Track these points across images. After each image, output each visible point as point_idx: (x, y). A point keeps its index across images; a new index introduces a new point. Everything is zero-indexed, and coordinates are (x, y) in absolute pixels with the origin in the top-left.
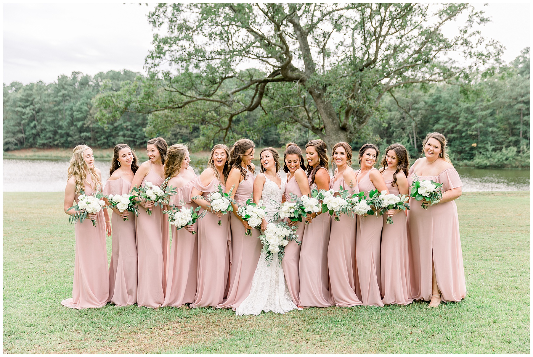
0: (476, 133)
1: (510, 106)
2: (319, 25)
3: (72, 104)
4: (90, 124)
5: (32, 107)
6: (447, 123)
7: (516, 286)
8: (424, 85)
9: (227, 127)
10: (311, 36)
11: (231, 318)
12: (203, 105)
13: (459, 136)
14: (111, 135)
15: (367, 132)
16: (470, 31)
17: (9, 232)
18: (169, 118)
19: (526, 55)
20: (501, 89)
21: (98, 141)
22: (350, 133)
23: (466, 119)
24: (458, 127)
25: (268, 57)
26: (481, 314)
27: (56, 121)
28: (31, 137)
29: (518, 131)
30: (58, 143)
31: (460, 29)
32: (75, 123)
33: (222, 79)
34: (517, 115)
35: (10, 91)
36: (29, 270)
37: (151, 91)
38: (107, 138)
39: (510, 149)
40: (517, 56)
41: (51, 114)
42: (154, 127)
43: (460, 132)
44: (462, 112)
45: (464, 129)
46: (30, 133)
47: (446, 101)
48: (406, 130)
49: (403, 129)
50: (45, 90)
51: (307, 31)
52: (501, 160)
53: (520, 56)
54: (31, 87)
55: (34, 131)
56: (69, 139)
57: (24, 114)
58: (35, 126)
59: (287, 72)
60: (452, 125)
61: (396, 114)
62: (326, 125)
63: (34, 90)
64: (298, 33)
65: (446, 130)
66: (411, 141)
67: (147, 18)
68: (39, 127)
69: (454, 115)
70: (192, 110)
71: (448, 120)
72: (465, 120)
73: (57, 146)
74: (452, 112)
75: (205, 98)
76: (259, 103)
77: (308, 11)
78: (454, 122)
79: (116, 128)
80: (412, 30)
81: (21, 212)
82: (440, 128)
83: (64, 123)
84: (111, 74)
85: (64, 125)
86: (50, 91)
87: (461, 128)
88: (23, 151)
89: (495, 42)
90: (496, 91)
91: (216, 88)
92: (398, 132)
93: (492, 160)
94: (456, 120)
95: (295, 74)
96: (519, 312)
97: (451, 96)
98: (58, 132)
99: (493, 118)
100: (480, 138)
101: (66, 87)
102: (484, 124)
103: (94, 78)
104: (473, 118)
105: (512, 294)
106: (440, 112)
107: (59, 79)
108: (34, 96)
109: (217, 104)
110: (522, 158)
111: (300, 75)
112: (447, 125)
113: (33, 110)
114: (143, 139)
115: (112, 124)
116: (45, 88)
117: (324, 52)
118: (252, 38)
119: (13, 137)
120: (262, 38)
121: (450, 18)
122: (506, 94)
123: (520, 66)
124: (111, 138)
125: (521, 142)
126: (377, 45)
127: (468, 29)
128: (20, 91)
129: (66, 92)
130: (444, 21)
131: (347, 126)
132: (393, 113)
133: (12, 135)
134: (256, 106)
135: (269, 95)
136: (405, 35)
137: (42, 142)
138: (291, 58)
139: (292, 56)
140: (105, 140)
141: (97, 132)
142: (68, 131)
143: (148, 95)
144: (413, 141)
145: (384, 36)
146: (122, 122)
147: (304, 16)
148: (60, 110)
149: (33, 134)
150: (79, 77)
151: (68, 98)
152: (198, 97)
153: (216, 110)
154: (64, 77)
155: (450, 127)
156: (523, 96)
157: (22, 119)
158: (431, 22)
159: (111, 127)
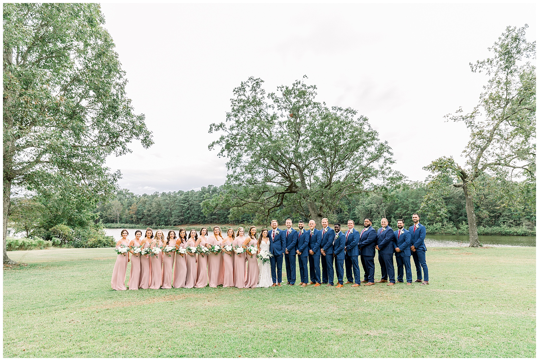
5: (188, 203)
8: (367, 193)
9: (268, 215)
12: (254, 204)
13: (409, 217)
28: (187, 219)
33: (263, 192)
37: (227, 198)
39: (438, 224)
45: (412, 213)
46: (186, 216)
47: (401, 199)
48: (380, 214)
49: (379, 213)
50: (195, 195)
51: (303, 169)
52: (433, 230)
54: (188, 193)
55: (188, 215)
57: (184, 207)
58: (189, 213)
59: (292, 189)
60: (405, 211)
61: (375, 206)
62: (311, 214)
63: (189, 195)
64: (298, 170)
67: (226, 165)
68: (191, 213)
71: (403, 208)
73: (199, 223)
74: (405, 204)
75: (254, 201)
76: (281, 203)
78: (406, 209)
80: (355, 167)
86: (197, 195)
91: (260, 196)
95: (296, 189)
97: (404, 196)
101: (205, 193)
107: (202, 189)
108: (189, 198)
110: (444, 228)
111: (299, 190)
114: (242, 219)
115: (227, 212)
116: (195, 193)
119: (178, 218)
128: (183, 195)
131: (322, 214)
132: (373, 204)
134: (280, 205)
135: (287, 199)
140: (224, 220)
141: (220, 216)
143: (227, 201)
149: (188, 217)
150: (212, 188)
152: (250, 202)
154: (204, 188)
155: (404, 212)
157: (183, 209)
158: (364, 163)
159: (227, 213)
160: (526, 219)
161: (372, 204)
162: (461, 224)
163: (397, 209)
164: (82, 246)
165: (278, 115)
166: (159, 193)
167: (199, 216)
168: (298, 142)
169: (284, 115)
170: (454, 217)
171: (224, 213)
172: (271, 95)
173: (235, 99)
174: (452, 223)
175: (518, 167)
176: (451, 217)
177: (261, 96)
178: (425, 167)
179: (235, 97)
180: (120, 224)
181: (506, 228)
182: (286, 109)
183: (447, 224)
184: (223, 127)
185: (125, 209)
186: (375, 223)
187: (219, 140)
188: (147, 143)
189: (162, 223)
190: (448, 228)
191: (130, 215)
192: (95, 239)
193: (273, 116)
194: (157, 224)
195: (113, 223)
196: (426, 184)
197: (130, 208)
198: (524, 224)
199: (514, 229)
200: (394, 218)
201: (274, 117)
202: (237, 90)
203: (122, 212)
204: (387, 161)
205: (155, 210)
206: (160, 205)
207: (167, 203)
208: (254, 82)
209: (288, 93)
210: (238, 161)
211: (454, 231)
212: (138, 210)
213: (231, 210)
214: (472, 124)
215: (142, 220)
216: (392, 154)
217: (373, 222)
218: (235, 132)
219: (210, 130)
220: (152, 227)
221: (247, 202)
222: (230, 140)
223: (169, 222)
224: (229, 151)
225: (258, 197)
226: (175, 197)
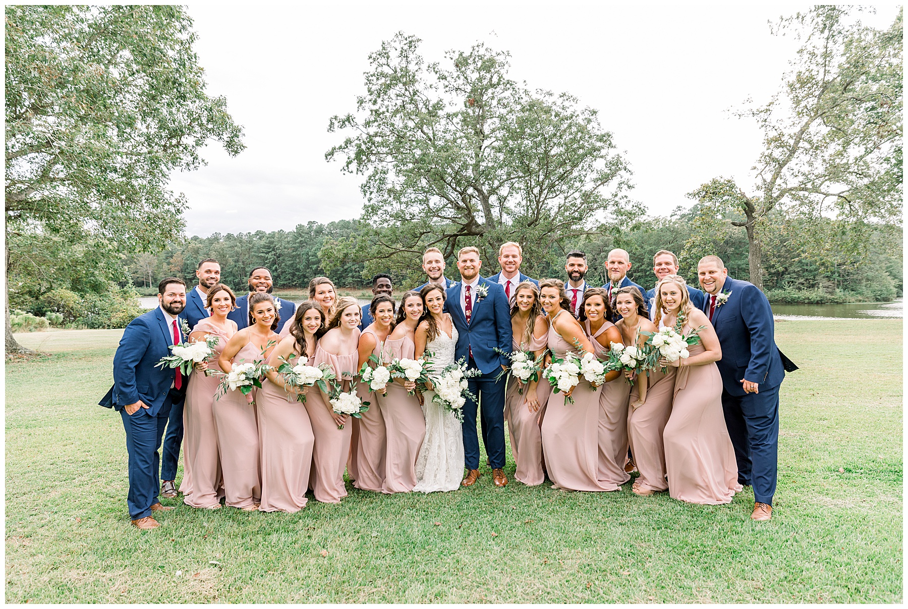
2: (498, 191)
3: (308, 250)
5: (273, 253)
12: (406, 254)
16: (620, 195)
18: (380, 265)
24: (643, 267)
27: (295, 265)
30: (296, 284)
31: (612, 193)
32: (310, 266)
33: (422, 234)
35: (254, 239)
37: (363, 244)
41: (290, 259)
43: (646, 271)
45: (648, 269)
48: (597, 270)
49: (595, 269)
50: (285, 238)
51: (488, 195)
54: (273, 235)
57: (267, 259)
58: (276, 270)
59: (471, 228)
60: (638, 264)
63: (275, 238)
64: (481, 197)
66: (603, 279)
67: (360, 188)
68: (279, 270)
70: (400, 259)
73: (295, 287)
75: (407, 249)
76: (452, 253)
77: (490, 179)
78: (639, 262)
80: (574, 193)
83: (301, 267)
86: (289, 239)
90: (676, 235)
91: (416, 241)
95: (477, 229)
98: (296, 274)
101: (303, 234)
103: (327, 227)
107: (297, 228)
108: (275, 243)
111: (481, 230)
113: (274, 255)
115: (343, 267)
116: (285, 236)
118: (444, 201)
121: (602, 184)
128: (264, 239)
129: (303, 239)
134: (449, 255)
138: (473, 217)
139: (475, 214)
140: (337, 281)
143: (362, 249)
144: (604, 280)
145: (543, 202)
147: (486, 184)
148: (298, 255)
150: (315, 227)
151: (304, 244)
152: (401, 250)
154: (301, 226)
158: (588, 186)
159: (342, 269)
160: (824, 277)
164: (101, 326)
165: (445, 102)
166: (222, 235)
167: (294, 275)
169: (456, 103)
171: (338, 270)
172: (433, 68)
173: (372, 73)
175: (832, 195)
177: (417, 67)
178: (688, 193)
179: (372, 69)
180: (154, 288)
181: (793, 292)
182: (459, 92)
184: (352, 122)
185: (161, 263)
187: (343, 145)
188: (233, 147)
191: (172, 273)
192: (123, 314)
193: (438, 103)
195: (141, 286)
196: (673, 221)
197: (171, 260)
198: (821, 284)
199: (805, 294)
201: (438, 106)
202: (374, 56)
203: (156, 268)
207: (237, 253)
208: (405, 42)
209: (461, 63)
210: (382, 181)
212: (185, 264)
213: (366, 263)
214: (767, 123)
215: (193, 281)
218: (372, 130)
219: (330, 127)
221: (397, 251)
222: (362, 144)
223: (242, 285)
224: (359, 164)
225: (414, 242)
226: (250, 242)
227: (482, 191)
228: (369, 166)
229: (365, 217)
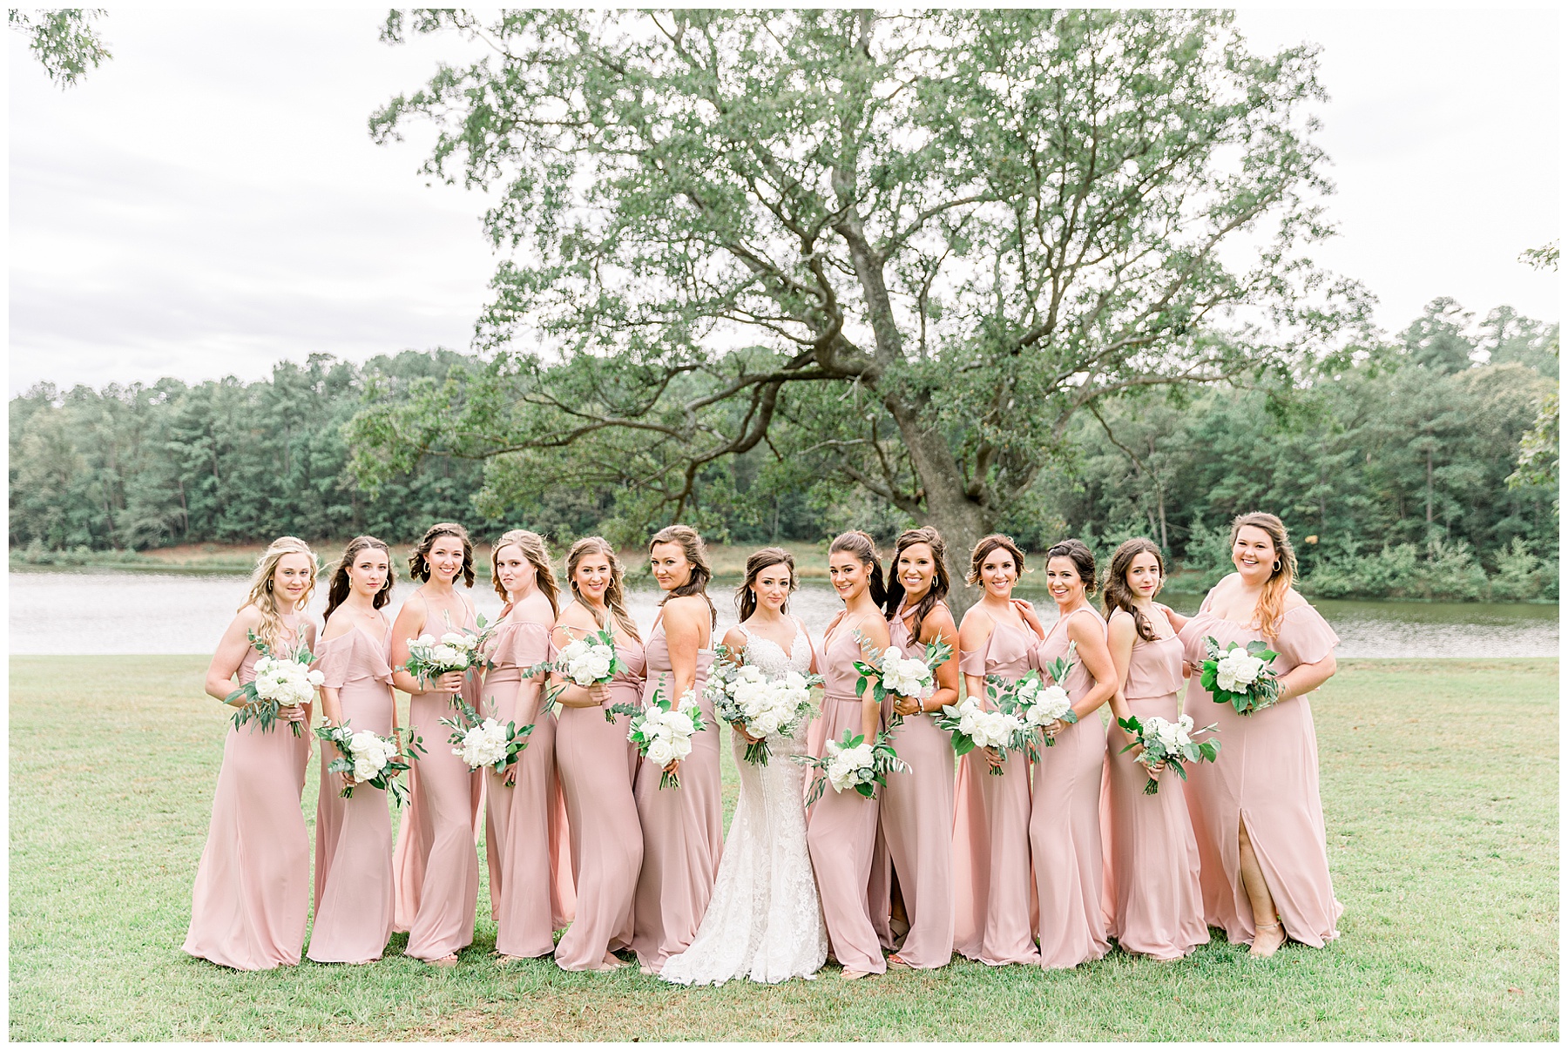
0: (1315, 508)
1: (1401, 444)
2: (912, 240)
3: (307, 434)
4: (351, 484)
5: (207, 440)
6: (1243, 484)
7: (1385, 915)
8: (1178, 388)
9: (680, 493)
10: (894, 267)
11: (625, 1001)
12: (621, 438)
14: (404, 512)
15: (1033, 508)
16: (1288, 257)
17: (101, 761)
18: (536, 470)
19: (1436, 316)
20: (1377, 401)
21: (370, 526)
22: (991, 508)
23: (1290, 474)
24: (1271, 495)
25: (782, 319)
26: (1286, 994)
27: (267, 477)
28: (202, 516)
29: (1421, 505)
30: (270, 531)
31: (1263, 253)
32: (313, 482)
33: (671, 373)
34: (1419, 464)
35: (153, 401)
36: (124, 865)
37: (489, 402)
38: (391, 519)
39: (1402, 551)
40: (1416, 317)
41: (254, 459)
42: (498, 492)
44: (1281, 458)
45: (1286, 500)
46: (201, 505)
47: (1240, 431)
48: (1139, 503)
49: (1134, 499)
50: (241, 400)
51: (881, 255)
52: (1379, 578)
53: (1424, 319)
54: (206, 392)
55: (210, 501)
56: (298, 520)
57: (187, 458)
58: (213, 489)
59: (831, 356)
60: (1255, 488)
61: (1114, 461)
62: (929, 489)
63: (214, 400)
64: (860, 259)
65: (1240, 502)
66: (1154, 529)
67: (482, 223)
68: (222, 491)
69: (1261, 465)
70: (596, 451)
71: (1246, 476)
72: (1287, 477)
74: (1255, 455)
75: (626, 420)
76: (762, 433)
77: (886, 203)
78: (1259, 481)
79: (414, 494)
80: (1145, 252)
81: (148, 706)
82: (1227, 497)
83: (286, 482)
84: (407, 360)
85: (285, 486)
86: (253, 402)
87: (1277, 498)
88: (181, 549)
89: (1350, 283)
90: (1364, 405)
91: (653, 397)
92: (1120, 507)
93: (1358, 577)
94: (1264, 477)
95: (851, 360)
96: (1388, 990)
97: (1251, 418)
98: (270, 504)
99: (1357, 472)
100: (1326, 523)
101: (293, 390)
102: (1334, 486)
103: (364, 370)
104: (1308, 471)
105: (1374, 938)
106: (1225, 457)
107: (275, 372)
108: (213, 414)
109: (657, 436)
110: (1430, 571)
111: (863, 365)
112: (1242, 489)
113: (210, 447)
115: (407, 485)
116: (242, 394)
117: (925, 307)
118: (744, 271)
119: (157, 516)
120: (769, 271)
121: (1238, 223)
122: (1392, 413)
123: (1424, 343)
124: (404, 518)
125: (1429, 533)
126: (1055, 290)
127: (1283, 252)
128: (180, 401)
129: (292, 404)
130: (1223, 232)
131: (981, 491)
132: (1108, 458)
133: (157, 511)
134: (754, 441)
135: (790, 412)
136: (1126, 264)
137: (229, 527)
138: (839, 321)
139: (842, 317)
142: (296, 501)
143: (483, 414)
144: (1159, 530)
145: (1073, 268)
146: (431, 479)
147: (875, 217)
148: (277, 449)
149: (207, 507)
150: (327, 368)
151: (296, 418)
152: (607, 419)
153: (654, 449)
154: (288, 367)
155: (1249, 494)
156: (1430, 418)
157: (183, 471)
158: (1192, 234)
159: (404, 491)
161: (1101, 453)
162: (1504, 549)
163: (1216, 480)
166: (59, 390)
167: (263, 506)
168: (860, 111)
170: (1474, 519)
171: (393, 493)
174: (1463, 546)
176: (1459, 519)
178: (1530, 251)
183: (1440, 552)
184: (458, 11)
186: (1113, 544)
187: (428, 92)
189: (78, 537)
190: (1449, 570)
194: (51, 543)
200: (1204, 520)
204: (1296, 226)
205: (42, 471)
206: (63, 449)
207: (102, 442)
211: (1473, 584)
213: (492, 465)
216: (1328, 190)
217: (1106, 540)
218: (522, 44)
219: (391, 25)
220: (28, 555)
221: (594, 425)
222: (489, 89)
223: (113, 533)
224: (477, 154)
225: (642, 398)
226: (140, 409)
227: (863, 240)
228: (505, 163)
229: (497, 313)
